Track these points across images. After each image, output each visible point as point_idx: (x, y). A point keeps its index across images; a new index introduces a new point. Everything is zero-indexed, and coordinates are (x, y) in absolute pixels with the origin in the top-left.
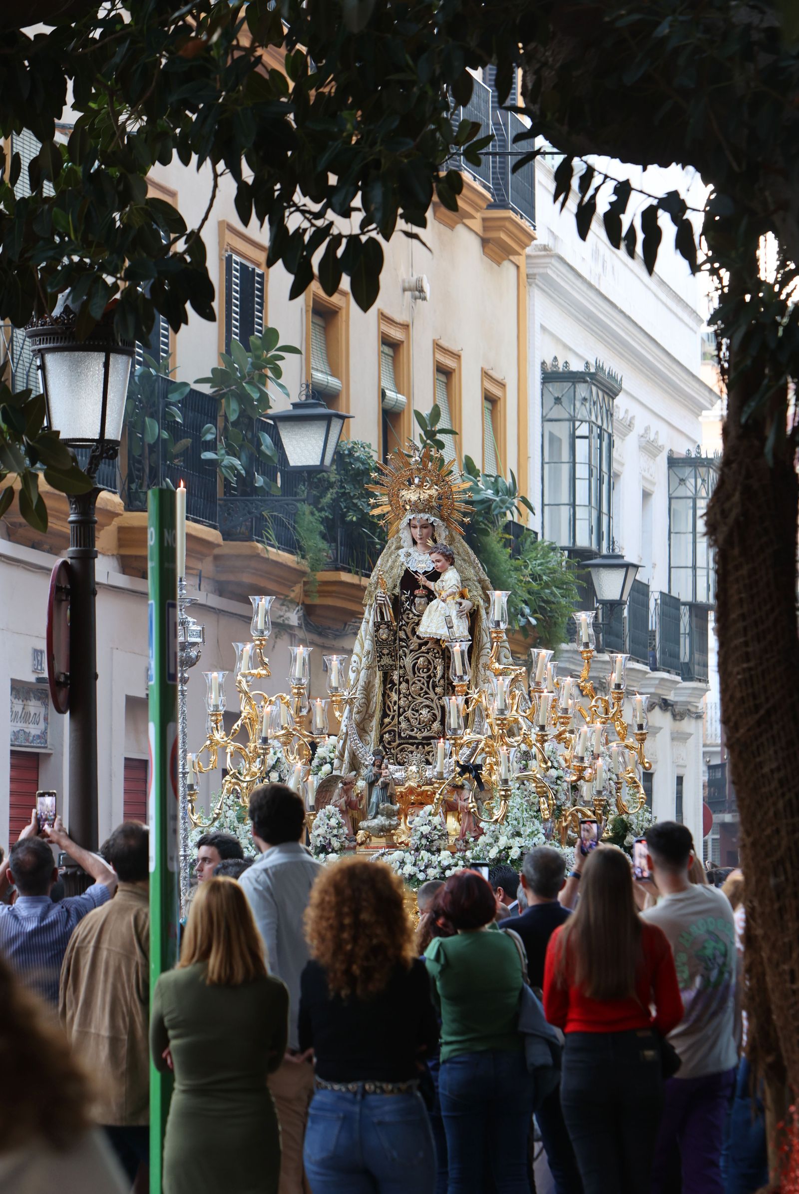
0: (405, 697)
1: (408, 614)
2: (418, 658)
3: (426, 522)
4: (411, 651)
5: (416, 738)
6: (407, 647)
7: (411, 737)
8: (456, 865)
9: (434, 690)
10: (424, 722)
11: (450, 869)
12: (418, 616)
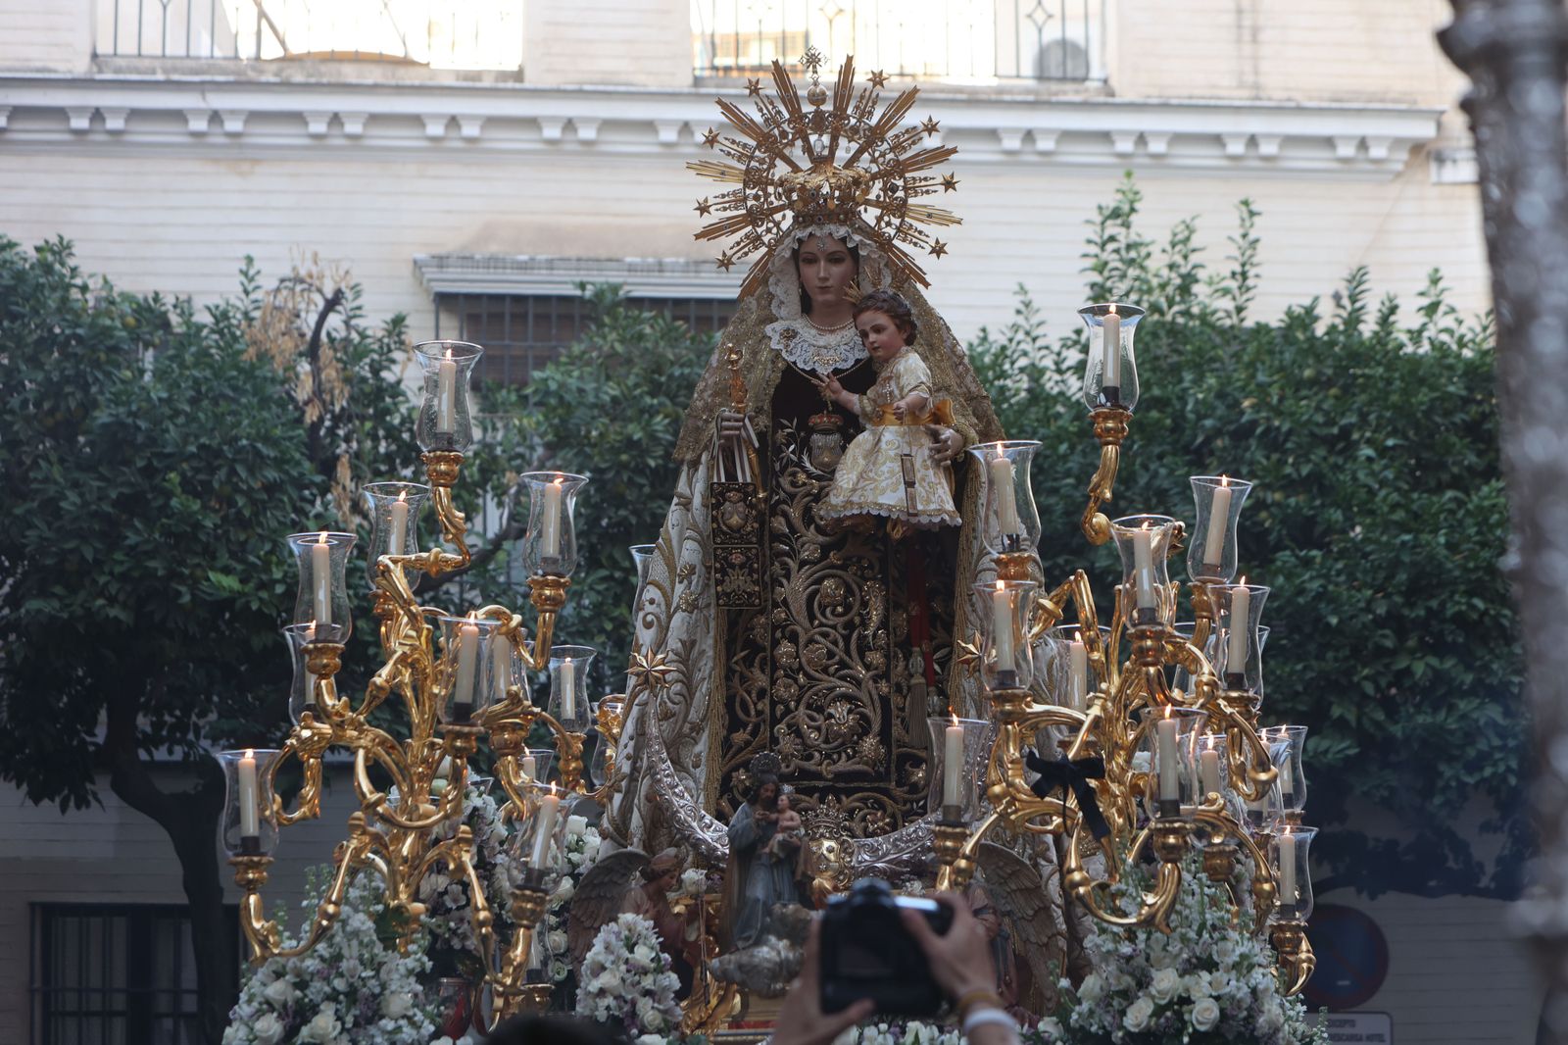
0: (787, 676)
1: (794, 474)
2: (819, 581)
3: (839, 247)
4: (802, 564)
5: (818, 776)
9: (862, 657)
10: (838, 735)
12: (819, 478)
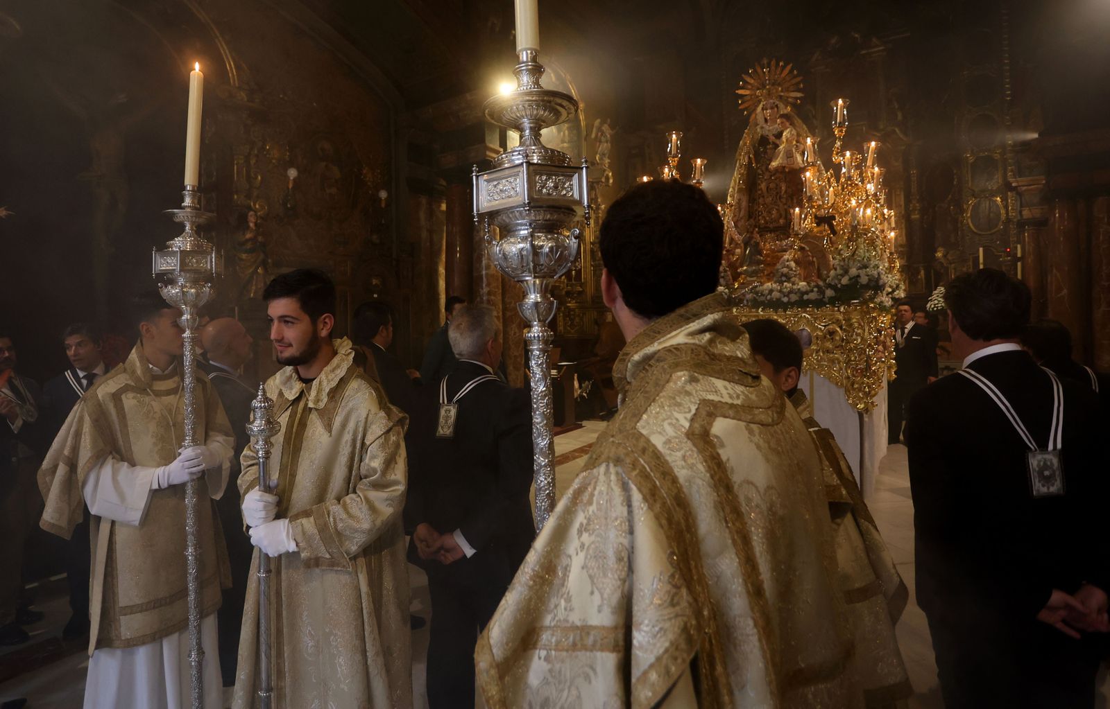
3: (773, 105)
4: (766, 180)
5: (769, 228)
6: (763, 177)
7: (766, 227)
8: (812, 291)
9: (780, 200)
11: (808, 294)
